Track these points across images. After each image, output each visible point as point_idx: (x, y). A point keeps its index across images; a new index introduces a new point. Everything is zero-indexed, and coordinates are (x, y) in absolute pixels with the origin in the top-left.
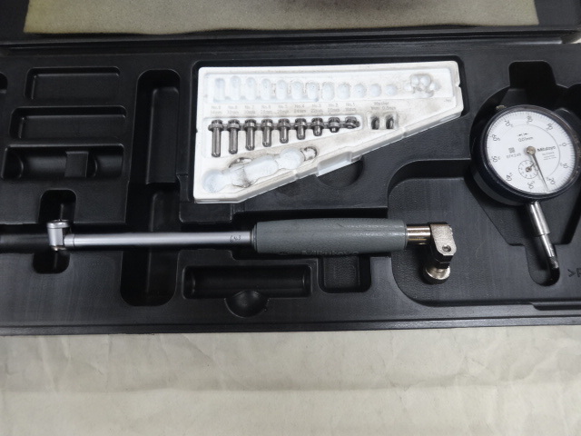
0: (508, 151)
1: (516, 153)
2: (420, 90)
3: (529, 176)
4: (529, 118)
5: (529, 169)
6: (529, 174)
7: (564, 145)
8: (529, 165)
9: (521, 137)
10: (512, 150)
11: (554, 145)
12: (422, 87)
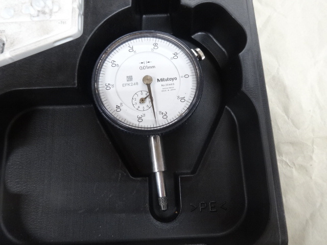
0: (126, 79)
1: (133, 82)
2: (44, 13)
3: (141, 108)
4: (156, 45)
5: (142, 101)
6: (142, 106)
7: (186, 76)
8: (144, 96)
9: (143, 65)
10: (130, 78)
11: (176, 75)
12: (47, 10)
